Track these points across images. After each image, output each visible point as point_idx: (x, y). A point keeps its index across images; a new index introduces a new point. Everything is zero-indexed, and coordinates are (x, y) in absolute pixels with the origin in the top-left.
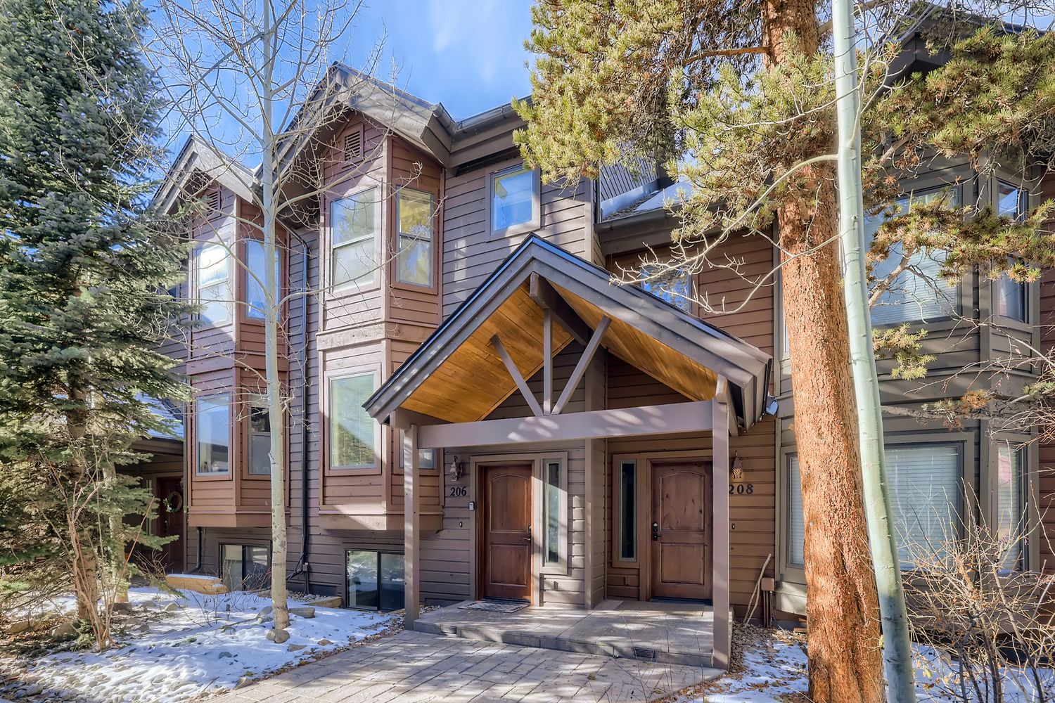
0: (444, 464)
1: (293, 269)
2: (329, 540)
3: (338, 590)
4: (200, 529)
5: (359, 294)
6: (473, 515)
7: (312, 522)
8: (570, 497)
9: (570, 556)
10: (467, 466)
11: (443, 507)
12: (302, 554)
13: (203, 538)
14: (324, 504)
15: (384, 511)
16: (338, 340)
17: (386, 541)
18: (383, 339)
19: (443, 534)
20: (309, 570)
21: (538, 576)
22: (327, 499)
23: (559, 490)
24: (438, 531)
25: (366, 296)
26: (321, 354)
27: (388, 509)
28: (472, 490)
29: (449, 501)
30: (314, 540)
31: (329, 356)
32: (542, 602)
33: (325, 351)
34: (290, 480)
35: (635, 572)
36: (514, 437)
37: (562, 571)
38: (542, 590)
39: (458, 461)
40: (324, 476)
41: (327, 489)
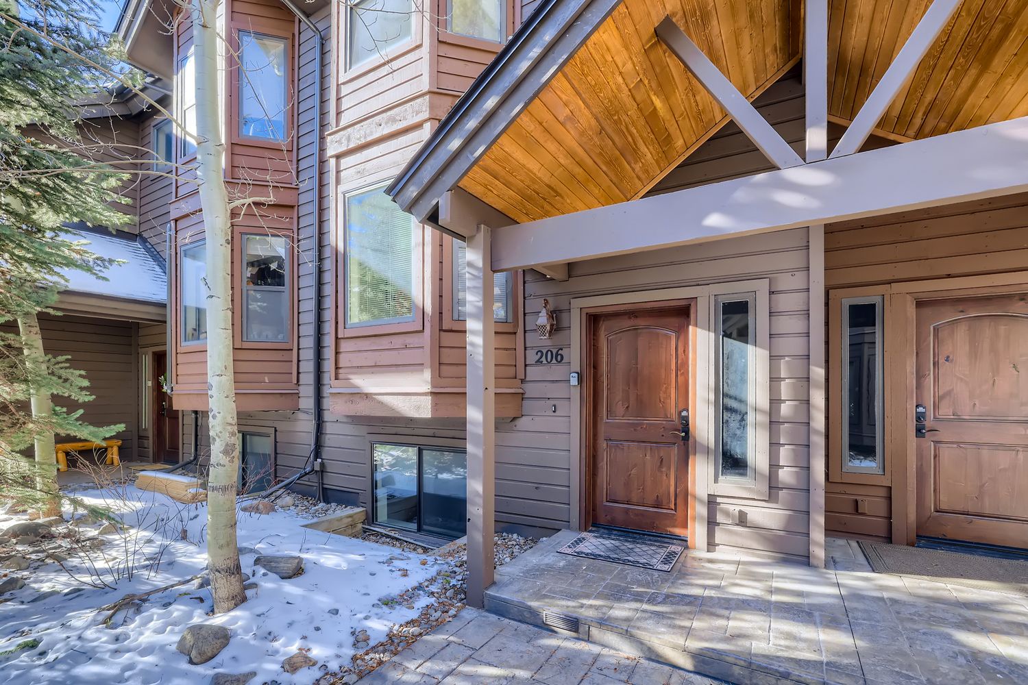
0: (525, 314)
1: (303, 72)
2: (349, 429)
3: (361, 499)
4: (196, 412)
5: (384, 64)
6: (576, 394)
7: (327, 403)
8: (774, 358)
9: (774, 466)
10: (564, 316)
11: (523, 381)
12: (313, 447)
13: (199, 424)
14: (336, 378)
15: (427, 388)
16: (358, 136)
17: (430, 432)
18: (426, 121)
19: (523, 423)
20: (323, 470)
21: (706, 498)
22: (341, 371)
23: (750, 348)
24: (514, 419)
25: (395, 65)
26: (333, 162)
27: (433, 385)
28: (575, 353)
29: (533, 373)
30: (329, 428)
31: (345, 162)
32: (711, 545)
33: (338, 157)
34: (299, 349)
35: (883, 493)
36: (716, 222)
37: (759, 492)
38: (712, 523)
39: (551, 307)
40: (337, 338)
41: (342, 357)
